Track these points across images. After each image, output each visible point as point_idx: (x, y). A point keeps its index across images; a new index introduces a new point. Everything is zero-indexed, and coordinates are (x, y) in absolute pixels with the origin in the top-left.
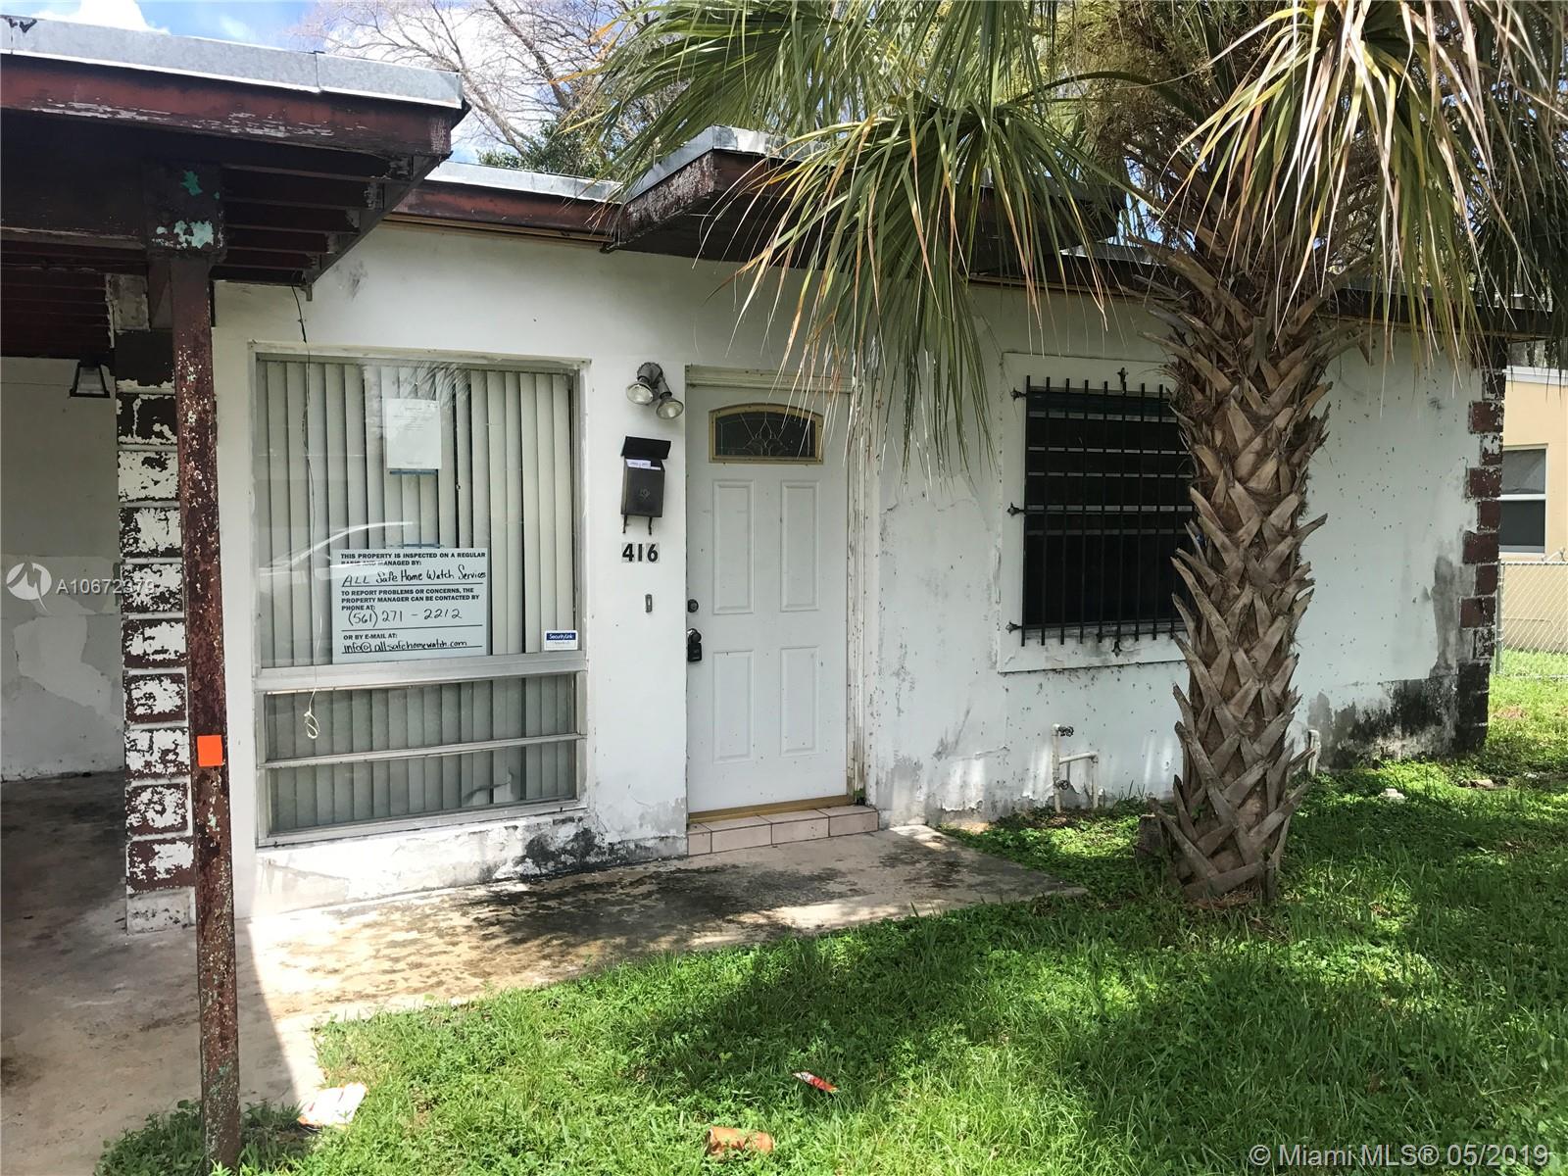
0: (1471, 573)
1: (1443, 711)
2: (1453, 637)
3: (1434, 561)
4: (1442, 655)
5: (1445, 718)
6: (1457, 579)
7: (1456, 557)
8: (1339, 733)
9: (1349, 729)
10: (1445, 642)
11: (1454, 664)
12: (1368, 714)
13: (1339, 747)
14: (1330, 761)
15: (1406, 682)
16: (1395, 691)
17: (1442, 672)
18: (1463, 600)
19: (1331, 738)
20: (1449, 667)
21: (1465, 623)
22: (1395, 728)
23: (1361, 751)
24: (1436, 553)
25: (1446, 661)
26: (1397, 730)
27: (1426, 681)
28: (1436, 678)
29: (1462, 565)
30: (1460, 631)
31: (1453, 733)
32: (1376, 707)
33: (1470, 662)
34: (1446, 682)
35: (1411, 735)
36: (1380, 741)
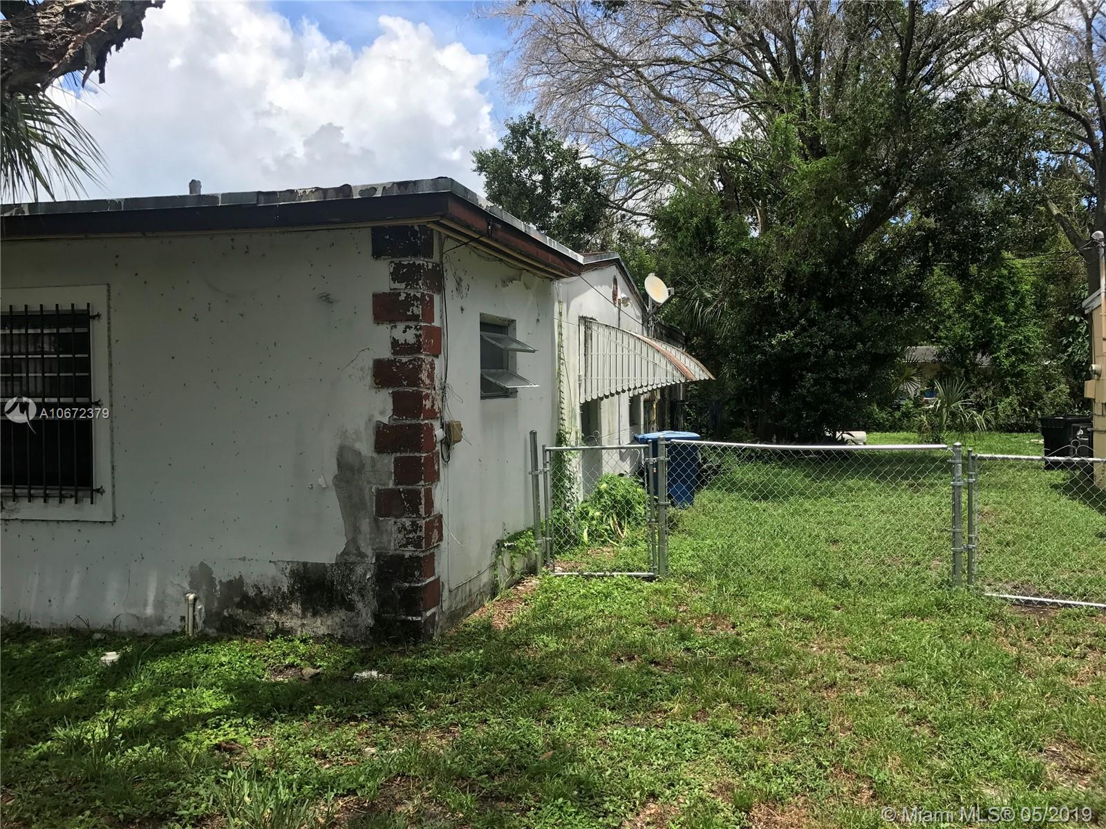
0: (388, 462)
1: (355, 597)
2: (365, 525)
3: (336, 450)
4: (353, 542)
5: (360, 605)
6: (368, 468)
7: (365, 447)
8: (226, 602)
9: (237, 599)
10: (354, 531)
11: (369, 552)
12: (258, 588)
13: (226, 614)
14: (217, 624)
15: (305, 564)
16: (292, 571)
17: (352, 559)
18: (378, 491)
19: (216, 604)
20: (362, 555)
21: (380, 512)
22: (293, 606)
23: (252, 622)
24: (338, 442)
25: (358, 548)
26: (296, 608)
27: (332, 565)
28: (345, 564)
29: (375, 455)
30: (376, 521)
31: (371, 622)
32: (268, 582)
33: (391, 553)
34: (359, 570)
35: (315, 615)
36: (274, 615)
